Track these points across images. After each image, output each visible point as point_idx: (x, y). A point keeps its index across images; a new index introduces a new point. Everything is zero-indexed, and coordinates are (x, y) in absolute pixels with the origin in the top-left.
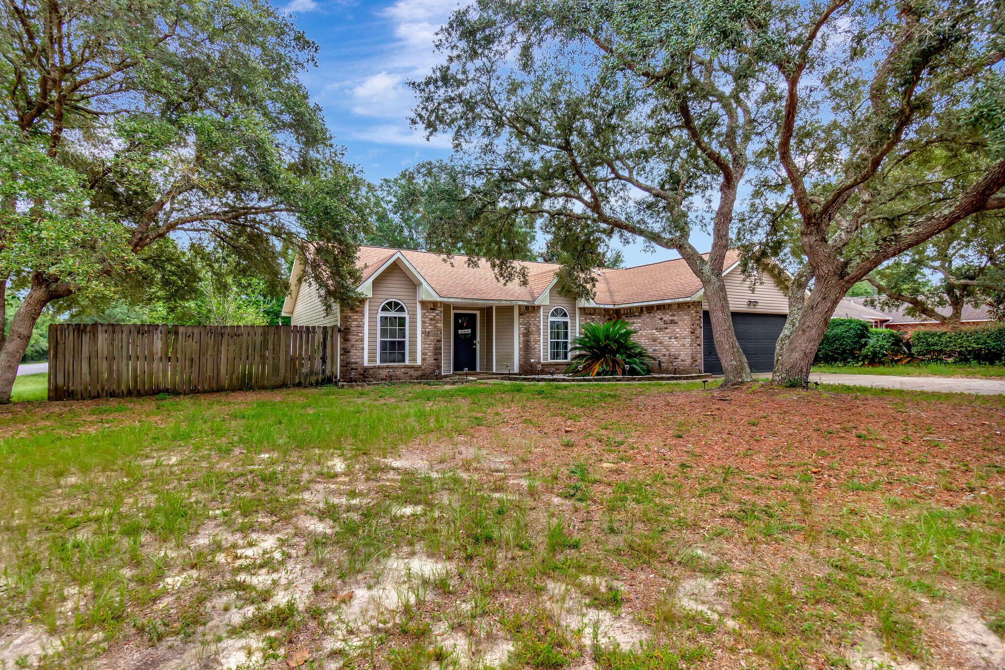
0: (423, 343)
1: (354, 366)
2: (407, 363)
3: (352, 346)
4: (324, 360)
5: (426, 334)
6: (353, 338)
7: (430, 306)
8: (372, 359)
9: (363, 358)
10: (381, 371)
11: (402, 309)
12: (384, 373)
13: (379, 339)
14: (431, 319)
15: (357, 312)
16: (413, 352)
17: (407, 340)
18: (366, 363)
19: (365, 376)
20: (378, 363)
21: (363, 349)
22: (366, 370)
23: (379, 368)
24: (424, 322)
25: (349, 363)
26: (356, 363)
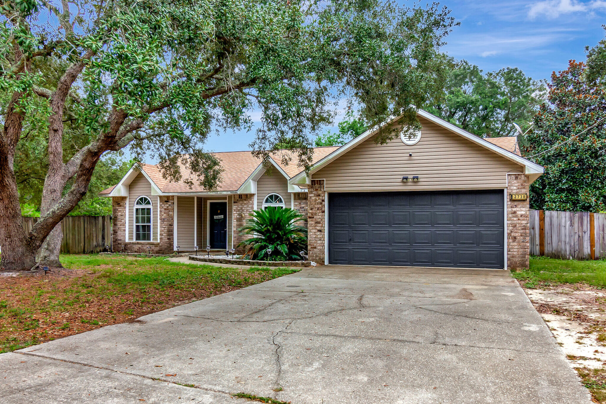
0: (161, 227)
1: (119, 242)
2: (152, 241)
3: (119, 228)
4: (103, 238)
5: (163, 220)
6: (119, 223)
7: (165, 199)
8: (131, 238)
9: (125, 236)
10: (134, 246)
11: (149, 203)
12: (136, 247)
13: (135, 224)
14: (165, 209)
15: (121, 206)
16: (155, 233)
17: (151, 224)
18: (127, 240)
19: (126, 249)
20: (134, 240)
21: (125, 230)
22: (126, 245)
23: (133, 243)
24: (161, 211)
25: (116, 240)
26: (120, 240)
